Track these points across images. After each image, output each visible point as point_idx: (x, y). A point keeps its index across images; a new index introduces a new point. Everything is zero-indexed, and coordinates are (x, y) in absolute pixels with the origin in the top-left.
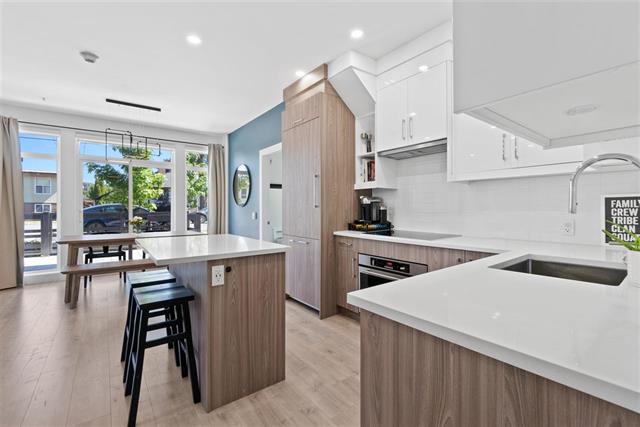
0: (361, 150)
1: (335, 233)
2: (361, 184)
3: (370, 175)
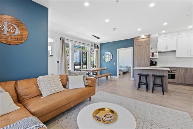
2: (151, 57)
3: (153, 56)
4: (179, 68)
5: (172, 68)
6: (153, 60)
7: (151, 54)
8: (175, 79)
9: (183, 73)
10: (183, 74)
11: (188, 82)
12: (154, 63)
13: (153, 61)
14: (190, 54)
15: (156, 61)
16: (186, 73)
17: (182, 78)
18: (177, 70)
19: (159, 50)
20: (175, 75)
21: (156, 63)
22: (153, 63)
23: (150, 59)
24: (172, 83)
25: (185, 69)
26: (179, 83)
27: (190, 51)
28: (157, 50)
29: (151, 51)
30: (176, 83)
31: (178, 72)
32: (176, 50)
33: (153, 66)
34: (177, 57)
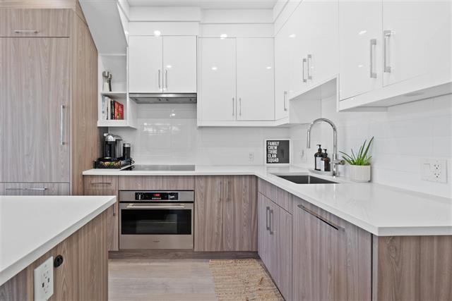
0: (103, 88)
1: (85, 173)
2: (103, 121)
3: (115, 114)
4: (204, 179)
5: (180, 180)
6: (111, 139)
7: (103, 106)
8: (190, 233)
9: (216, 200)
10: (216, 206)
11: (234, 244)
12: (119, 152)
14: (238, 113)
16: (229, 200)
17: (216, 223)
18: (197, 190)
20: (190, 210)
21: (127, 151)
22: (112, 153)
25: (226, 181)
26: (204, 252)
27: (240, 99)
28: (125, 87)
29: (107, 91)
30: (192, 250)
31: (199, 199)
32: (196, 94)
33: (109, 167)
34: (200, 127)
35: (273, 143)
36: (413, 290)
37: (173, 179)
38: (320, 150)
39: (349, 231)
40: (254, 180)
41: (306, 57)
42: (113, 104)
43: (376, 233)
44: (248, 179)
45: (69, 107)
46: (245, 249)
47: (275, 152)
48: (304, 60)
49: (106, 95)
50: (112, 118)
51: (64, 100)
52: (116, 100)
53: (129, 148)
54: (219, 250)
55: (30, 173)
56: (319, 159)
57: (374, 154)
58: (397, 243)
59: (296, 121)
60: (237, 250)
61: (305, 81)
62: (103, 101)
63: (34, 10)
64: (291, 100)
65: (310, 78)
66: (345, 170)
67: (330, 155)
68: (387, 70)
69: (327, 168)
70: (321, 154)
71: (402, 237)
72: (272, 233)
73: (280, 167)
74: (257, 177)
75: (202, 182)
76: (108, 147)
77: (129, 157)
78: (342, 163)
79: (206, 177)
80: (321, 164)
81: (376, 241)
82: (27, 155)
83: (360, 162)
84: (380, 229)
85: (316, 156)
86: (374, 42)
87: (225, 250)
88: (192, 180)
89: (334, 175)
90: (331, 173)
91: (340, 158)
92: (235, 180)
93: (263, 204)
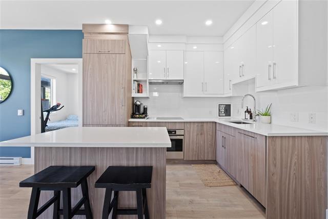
0: (134, 77)
1: (129, 120)
3: (139, 90)
4: (189, 124)
5: (177, 124)
6: (138, 103)
7: (134, 86)
8: (182, 151)
9: (195, 134)
10: (195, 137)
11: (204, 157)
12: (142, 110)
13: (140, 105)
14: (205, 90)
15: (145, 104)
16: (201, 134)
17: (195, 146)
18: (186, 129)
19: (151, 77)
20: (182, 139)
21: (145, 109)
22: (139, 111)
23: (133, 98)
24: (176, 161)
25: (200, 124)
26: (189, 161)
27: (206, 83)
28: (147, 76)
29: (135, 79)
30: (183, 160)
31: (186, 134)
32: (183, 80)
33: (138, 118)
34: (184, 97)
35: (222, 106)
36: (280, 155)
37: (173, 124)
38: (247, 109)
39: (258, 137)
40: (214, 124)
41: (241, 65)
42: (139, 85)
43: (267, 135)
44: (211, 124)
45: (125, 88)
46: (210, 159)
47: (223, 110)
48: (240, 67)
49: (135, 81)
50: (138, 92)
51: (123, 84)
52: (140, 83)
53: (146, 108)
54: (197, 159)
55: (105, 120)
56: (247, 113)
57: (272, 111)
58: (274, 139)
59: (236, 95)
60: (206, 159)
61: (240, 76)
62: (134, 83)
63: (108, 40)
64: (233, 85)
65: (243, 75)
66: (259, 118)
67: (252, 112)
68: (274, 78)
69: (251, 118)
70: (248, 111)
71: (276, 137)
72: (225, 148)
73: (225, 119)
74: (216, 123)
75: (188, 125)
76: (137, 107)
77: (146, 113)
78: (258, 115)
79: (190, 122)
80: (248, 116)
81: (267, 138)
82: (104, 111)
83: (266, 115)
84: (269, 134)
85: (245, 112)
86: (270, 66)
87: (200, 159)
88: (183, 124)
89: (254, 121)
90: (253, 120)
91: (257, 113)
92: (205, 124)
93: (219, 135)
